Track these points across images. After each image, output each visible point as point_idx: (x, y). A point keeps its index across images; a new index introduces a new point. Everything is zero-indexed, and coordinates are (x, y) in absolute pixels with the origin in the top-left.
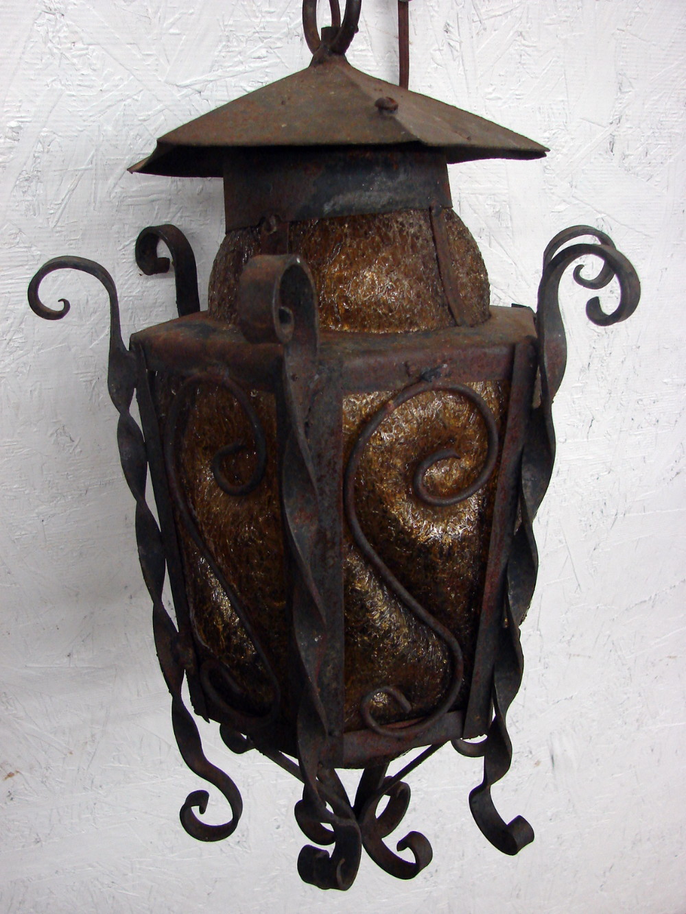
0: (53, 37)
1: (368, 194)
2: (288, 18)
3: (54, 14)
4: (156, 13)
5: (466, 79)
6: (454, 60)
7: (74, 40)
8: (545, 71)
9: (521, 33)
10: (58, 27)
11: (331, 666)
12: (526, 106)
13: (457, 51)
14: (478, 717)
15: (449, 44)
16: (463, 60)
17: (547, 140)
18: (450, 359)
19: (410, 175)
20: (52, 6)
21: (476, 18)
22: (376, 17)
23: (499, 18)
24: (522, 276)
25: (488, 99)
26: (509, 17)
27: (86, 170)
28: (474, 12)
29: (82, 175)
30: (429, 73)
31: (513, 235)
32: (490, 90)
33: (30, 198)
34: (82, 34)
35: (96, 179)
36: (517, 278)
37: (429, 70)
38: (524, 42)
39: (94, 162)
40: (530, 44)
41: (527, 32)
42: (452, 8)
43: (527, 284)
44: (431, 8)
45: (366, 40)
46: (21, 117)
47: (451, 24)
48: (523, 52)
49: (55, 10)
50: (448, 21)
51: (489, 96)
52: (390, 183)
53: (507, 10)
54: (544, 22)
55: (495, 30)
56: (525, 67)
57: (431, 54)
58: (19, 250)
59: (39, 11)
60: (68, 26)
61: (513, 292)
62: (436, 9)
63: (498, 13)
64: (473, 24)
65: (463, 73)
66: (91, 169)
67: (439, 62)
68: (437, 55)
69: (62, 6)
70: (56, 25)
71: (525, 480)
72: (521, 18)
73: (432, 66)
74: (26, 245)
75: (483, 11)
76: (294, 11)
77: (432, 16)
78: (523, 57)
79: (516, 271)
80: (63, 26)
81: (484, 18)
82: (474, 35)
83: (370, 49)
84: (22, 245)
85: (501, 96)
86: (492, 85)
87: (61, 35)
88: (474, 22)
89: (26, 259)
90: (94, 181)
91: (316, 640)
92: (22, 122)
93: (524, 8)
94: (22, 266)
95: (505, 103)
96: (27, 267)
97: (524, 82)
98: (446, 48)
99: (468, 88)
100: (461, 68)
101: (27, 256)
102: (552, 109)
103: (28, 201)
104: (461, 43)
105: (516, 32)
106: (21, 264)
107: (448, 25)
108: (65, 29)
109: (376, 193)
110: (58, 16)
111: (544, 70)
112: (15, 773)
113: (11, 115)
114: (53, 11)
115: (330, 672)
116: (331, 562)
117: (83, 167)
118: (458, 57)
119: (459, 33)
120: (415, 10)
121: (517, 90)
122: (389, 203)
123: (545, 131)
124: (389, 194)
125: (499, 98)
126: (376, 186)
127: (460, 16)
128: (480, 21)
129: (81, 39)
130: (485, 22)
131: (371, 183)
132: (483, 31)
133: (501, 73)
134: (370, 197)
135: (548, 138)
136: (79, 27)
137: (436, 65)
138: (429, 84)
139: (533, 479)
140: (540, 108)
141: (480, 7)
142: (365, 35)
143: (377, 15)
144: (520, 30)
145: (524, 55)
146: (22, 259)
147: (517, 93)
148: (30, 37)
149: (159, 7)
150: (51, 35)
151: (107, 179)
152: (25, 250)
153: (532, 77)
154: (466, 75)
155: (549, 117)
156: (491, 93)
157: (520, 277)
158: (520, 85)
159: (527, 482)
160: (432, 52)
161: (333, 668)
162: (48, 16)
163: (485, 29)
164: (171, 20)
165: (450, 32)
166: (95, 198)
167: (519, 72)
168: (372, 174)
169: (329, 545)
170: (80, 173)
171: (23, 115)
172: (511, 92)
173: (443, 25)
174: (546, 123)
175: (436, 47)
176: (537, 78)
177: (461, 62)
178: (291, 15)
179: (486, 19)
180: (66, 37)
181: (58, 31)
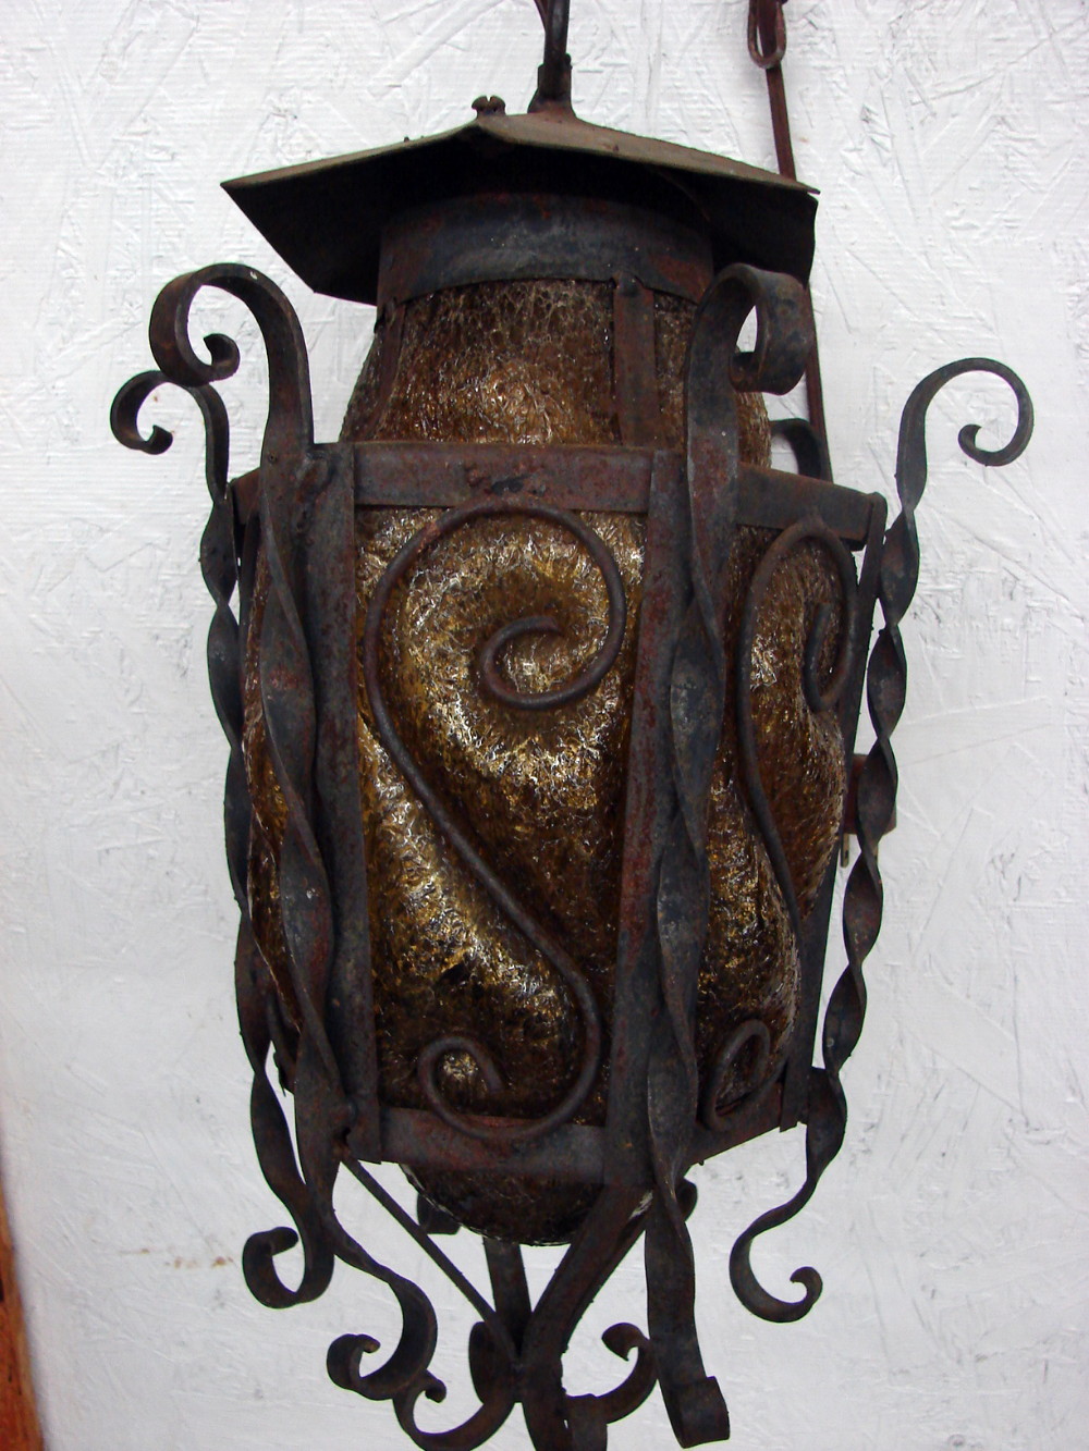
0: (283, 145)
1: (498, 252)
2: (605, 109)
3: (284, 116)
4: (415, 108)
5: (908, 194)
6: (885, 165)
7: (308, 149)
8: (1058, 181)
9: (1003, 119)
10: (288, 133)
11: (353, 961)
12: (1029, 239)
13: (887, 150)
14: (630, 1145)
15: (873, 140)
16: (899, 165)
17: (1076, 299)
18: (543, 466)
19: (572, 227)
20: (280, 106)
21: (916, 99)
22: (744, 102)
23: (959, 96)
24: (1054, 539)
25: (954, 228)
26: (978, 94)
27: (326, 323)
28: (912, 88)
29: (321, 331)
30: (840, 186)
31: (1028, 464)
32: (956, 213)
33: (253, 359)
34: (320, 141)
35: (340, 337)
36: (1046, 543)
37: (841, 181)
38: (1010, 134)
39: (337, 313)
40: (1022, 136)
41: (1014, 117)
42: (872, 84)
43: (1069, 558)
44: (834, 86)
45: (730, 138)
46: (243, 250)
47: (871, 108)
48: (1011, 150)
49: (286, 111)
50: (867, 105)
51: (954, 223)
52: (533, 237)
53: (971, 82)
54: (1046, 99)
55: (954, 116)
56: (1016, 174)
57: (842, 156)
58: (240, 430)
59: (266, 114)
60: (302, 130)
61: (1040, 569)
62: (844, 86)
63: (953, 89)
64: (913, 107)
65: (902, 186)
66: (333, 322)
67: (858, 169)
68: (853, 158)
69: (294, 106)
70: (285, 130)
71: (676, 686)
72: (999, 95)
73: (847, 175)
74: (249, 424)
75: (927, 85)
76: (613, 98)
77: (838, 98)
78: (1011, 158)
79: (1042, 530)
80: (296, 131)
81: (930, 96)
82: (916, 124)
83: (738, 150)
84: (243, 424)
85: (976, 223)
86: (957, 205)
87: (293, 141)
88: (914, 104)
89: (248, 444)
90: (338, 340)
91: (309, 896)
92: (245, 256)
93: (1004, 78)
94: (243, 453)
95: (985, 234)
96: (250, 456)
97: (1016, 198)
98: (866, 146)
99: (913, 210)
100: (899, 177)
101: (250, 441)
102: (1079, 244)
103: (250, 363)
104: (892, 137)
105: (991, 118)
106: (242, 450)
107: (868, 110)
108: (298, 134)
109: (509, 251)
110: (290, 118)
111: (1055, 178)
112: (228, 1262)
113: (231, 246)
114: (283, 113)
115: (351, 972)
116: (343, 772)
117: (324, 319)
118: (890, 159)
119: (888, 122)
120: (807, 89)
121: (1005, 213)
122: (529, 266)
123: (1071, 284)
124: (531, 253)
125: (974, 227)
126: (510, 241)
127: (886, 95)
128: (924, 102)
129: (318, 146)
130: (934, 103)
131: (504, 236)
132: (929, 118)
133: (974, 185)
134: (501, 255)
135: (1078, 296)
136: (315, 131)
137: (853, 174)
138: (842, 204)
139: (689, 686)
140: (1055, 244)
141: (921, 81)
142: (727, 129)
143: (746, 99)
144: (1000, 113)
145: (1013, 155)
146: (241, 443)
147: (1006, 217)
148: (254, 147)
149: (419, 101)
150: (280, 143)
151: (355, 338)
152: (247, 431)
153: (1033, 192)
154: (906, 187)
155: (1074, 258)
156: (956, 219)
157: (1051, 542)
158: (1011, 206)
159: (679, 690)
160: (844, 153)
161: (356, 966)
162: (277, 119)
163: (934, 115)
164: (437, 117)
165: (874, 122)
166: (339, 362)
167: (1006, 183)
168: (506, 224)
169: (339, 743)
170: (320, 327)
171: (246, 246)
172: (996, 216)
173: (857, 110)
174: (1069, 270)
175: (850, 145)
176: (1041, 192)
177: (896, 169)
178: (610, 105)
179: (934, 99)
180: (299, 145)
181: (290, 137)
